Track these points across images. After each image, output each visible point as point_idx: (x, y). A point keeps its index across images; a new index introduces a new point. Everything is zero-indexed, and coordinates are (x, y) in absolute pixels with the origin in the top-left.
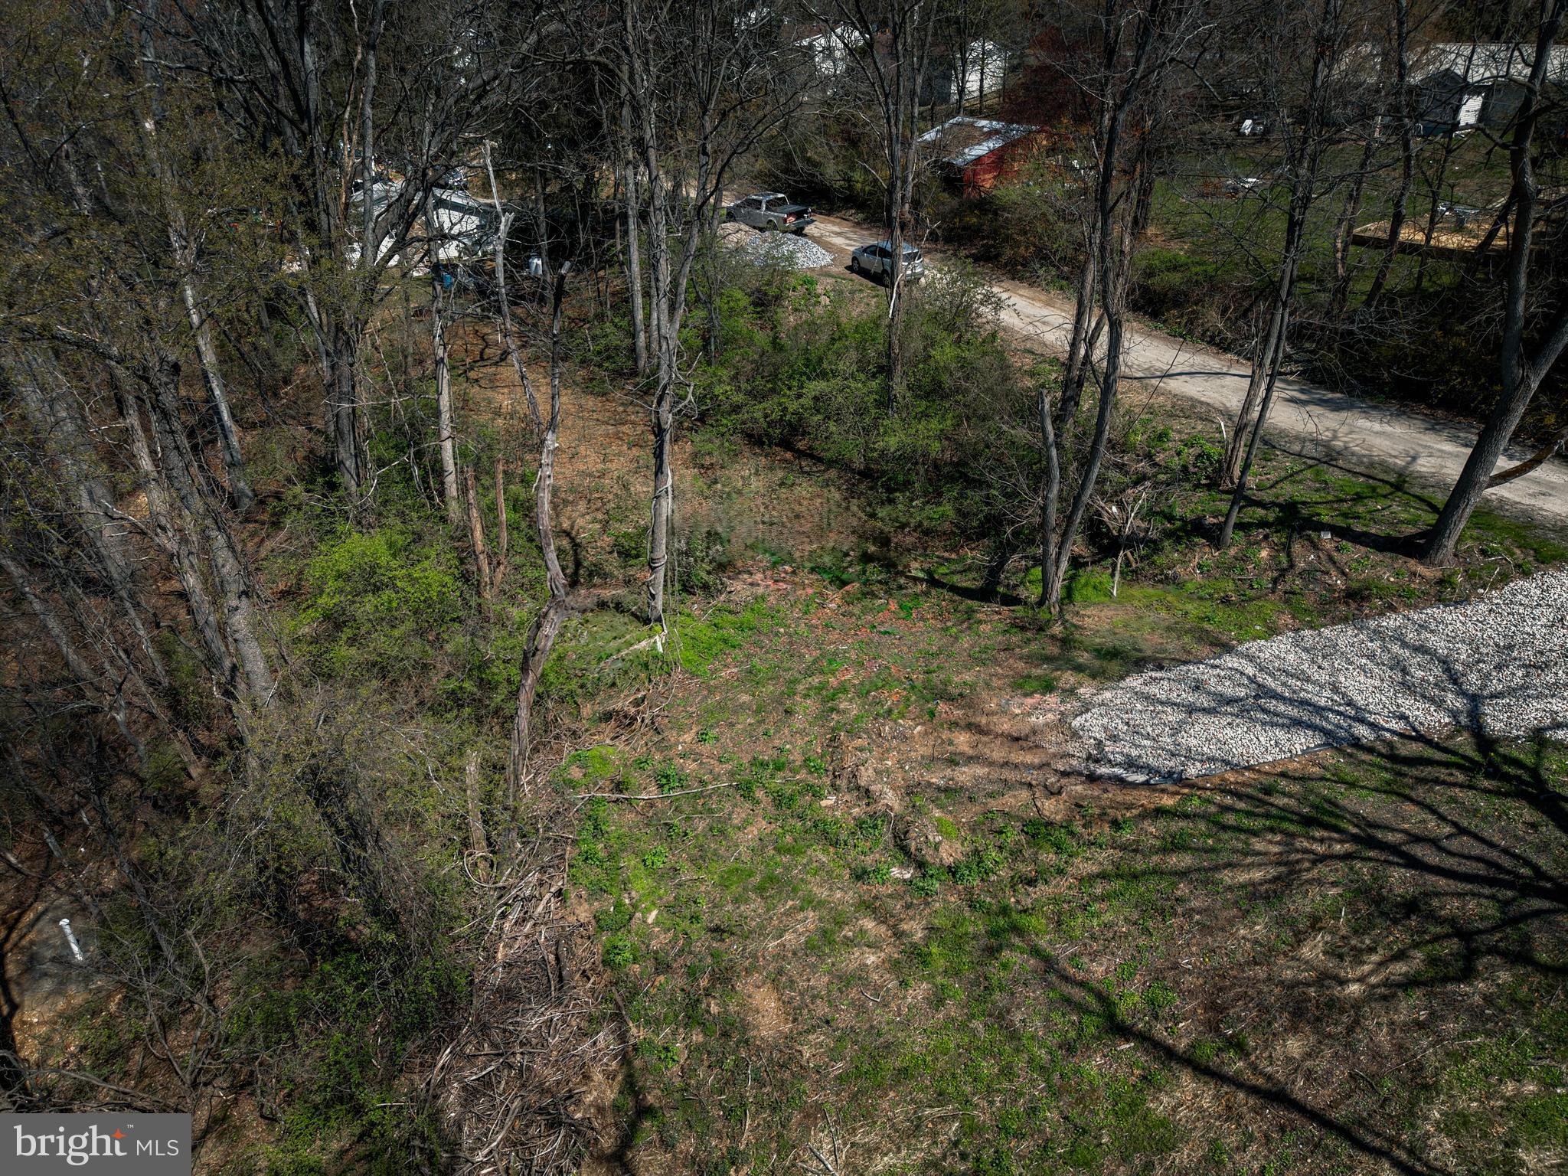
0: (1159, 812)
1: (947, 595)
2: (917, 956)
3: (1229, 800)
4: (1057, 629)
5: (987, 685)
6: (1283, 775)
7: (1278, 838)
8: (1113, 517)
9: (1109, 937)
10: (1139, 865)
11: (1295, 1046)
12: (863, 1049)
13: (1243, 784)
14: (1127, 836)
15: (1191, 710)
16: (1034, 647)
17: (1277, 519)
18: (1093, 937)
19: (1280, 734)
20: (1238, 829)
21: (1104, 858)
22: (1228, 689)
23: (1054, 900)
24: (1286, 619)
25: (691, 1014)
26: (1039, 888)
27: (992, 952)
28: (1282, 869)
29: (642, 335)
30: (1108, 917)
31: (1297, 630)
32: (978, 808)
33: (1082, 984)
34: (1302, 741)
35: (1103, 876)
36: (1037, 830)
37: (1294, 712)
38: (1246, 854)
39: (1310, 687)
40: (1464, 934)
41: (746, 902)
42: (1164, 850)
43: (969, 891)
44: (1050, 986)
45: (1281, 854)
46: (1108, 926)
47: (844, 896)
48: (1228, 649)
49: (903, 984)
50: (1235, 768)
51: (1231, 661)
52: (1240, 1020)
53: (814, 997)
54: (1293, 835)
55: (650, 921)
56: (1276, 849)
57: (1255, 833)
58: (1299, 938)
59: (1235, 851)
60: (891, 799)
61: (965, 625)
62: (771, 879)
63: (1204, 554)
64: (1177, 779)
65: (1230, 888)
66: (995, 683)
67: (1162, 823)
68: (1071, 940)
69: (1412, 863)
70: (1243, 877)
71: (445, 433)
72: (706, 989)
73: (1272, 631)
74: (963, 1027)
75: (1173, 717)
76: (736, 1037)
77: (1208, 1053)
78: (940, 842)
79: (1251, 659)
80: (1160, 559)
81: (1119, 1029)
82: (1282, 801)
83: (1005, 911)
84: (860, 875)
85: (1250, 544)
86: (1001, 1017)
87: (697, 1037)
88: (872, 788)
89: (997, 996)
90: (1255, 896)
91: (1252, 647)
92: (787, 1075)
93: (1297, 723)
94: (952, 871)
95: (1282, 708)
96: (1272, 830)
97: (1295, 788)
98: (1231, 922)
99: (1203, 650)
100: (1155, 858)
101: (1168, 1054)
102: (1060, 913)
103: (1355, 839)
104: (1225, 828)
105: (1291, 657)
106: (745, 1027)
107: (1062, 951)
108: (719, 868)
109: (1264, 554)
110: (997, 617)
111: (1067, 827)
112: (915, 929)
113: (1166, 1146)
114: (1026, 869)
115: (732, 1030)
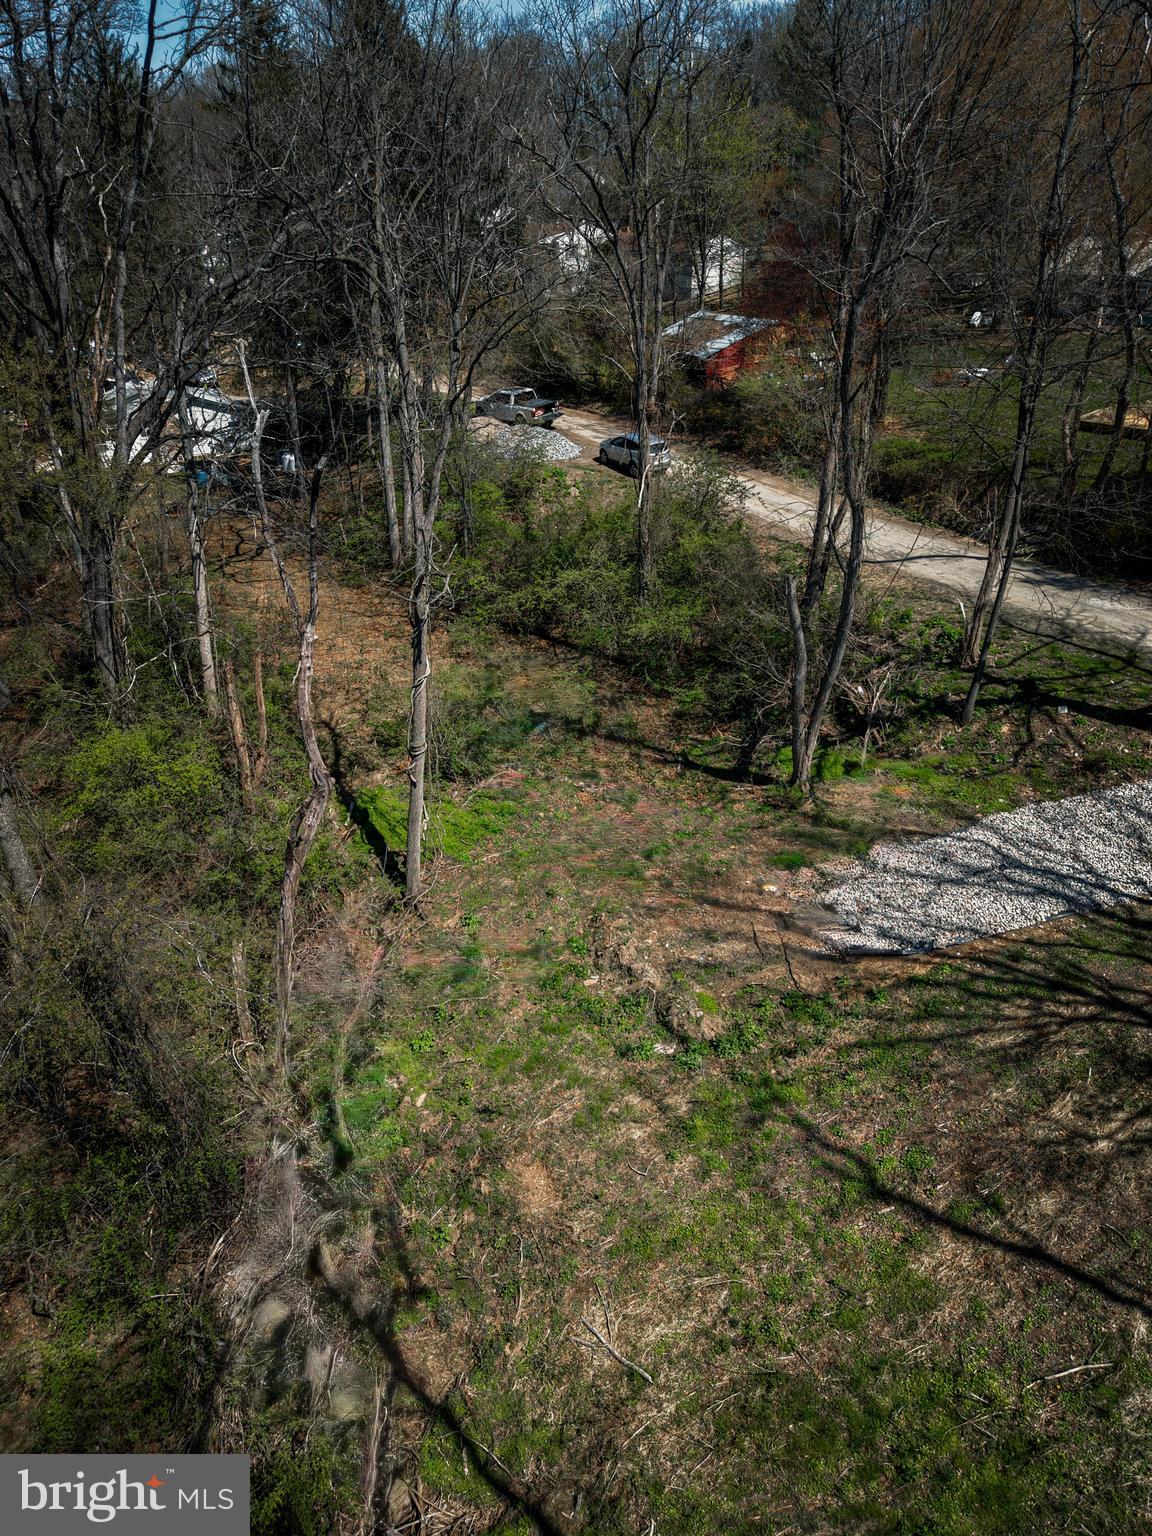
0: (913, 981)
1: (702, 776)
2: (683, 1129)
3: (978, 968)
4: (808, 807)
5: (743, 863)
6: (1030, 942)
7: (1026, 1003)
8: (859, 697)
9: (867, 1105)
10: (894, 1032)
11: (1048, 1203)
12: (632, 1222)
13: (992, 952)
14: (882, 1005)
15: (940, 881)
16: (787, 824)
17: (1017, 695)
18: (852, 1105)
19: (1025, 902)
20: (988, 995)
21: (860, 1027)
22: (974, 860)
23: (814, 1071)
24: (1028, 791)
25: (462, 1193)
26: (800, 1057)
27: (755, 1122)
28: (1031, 1032)
29: (396, 530)
30: (865, 1085)
31: (1038, 802)
32: (737, 983)
33: (843, 1151)
34: (1046, 909)
35: (860, 1045)
36: (796, 1002)
37: (1037, 880)
38: (996, 1019)
39: (1052, 856)
41: (514, 1082)
42: (918, 1018)
43: (731, 1064)
44: (813, 1154)
45: (1029, 1018)
46: (866, 1094)
47: (609, 1073)
48: (973, 821)
49: (670, 1157)
50: (984, 936)
51: (977, 834)
52: (995, 1179)
53: (583, 1174)
54: (1040, 1000)
55: (419, 1104)
56: (1024, 1013)
57: (1004, 999)
58: (1049, 1099)
59: (985, 1017)
60: (653, 977)
61: (720, 805)
62: (538, 1059)
63: (948, 731)
64: (928, 949)
65: (981, 1053)
66: (750, 860)
67: (915, 991)
68: (831, 1108)
70: (994, 1042)
71: (203, 628)
72: (476, 1170)
73: (1015, 804)
74: (729, 1198)
75: (923, 888)
76: (507, 1215)
77: (965, 1214)
78: (701, 1017)
79: (995, 830)
80: (905, 737)
81: (879, 1193)
82: (1030, 967)
83: (766, 1082)
84: (625, 1052)
85: (992, 720)
86: (765, 1186)
87: (469, 1217)
88: (634, 966)
89: (761, 1166)
90: (1007, 1060)
91: (996, 819)
92: (558, 1251)
93: (1041, 891)
94: (714, 1045)
95: (1026, 877)
96: (1020, 995)
97: (1041, 954)
98: (984, 1085)
99: (951, 824)
100: (909, 1026)
101: (928, 1216)
102: (819, 1083)
103: (1099, 1001)
104: (975, 994)
105: (1034, 828)
106: (515, 1206)
107: (822, 1119)
108: (486, 1050)
109: (1005, 729)
110: (749, 796)
111: (824, 997)
112: (680, 1103)
113: (928, 1306)
114: (786, 1041)
115: (503, 1209)
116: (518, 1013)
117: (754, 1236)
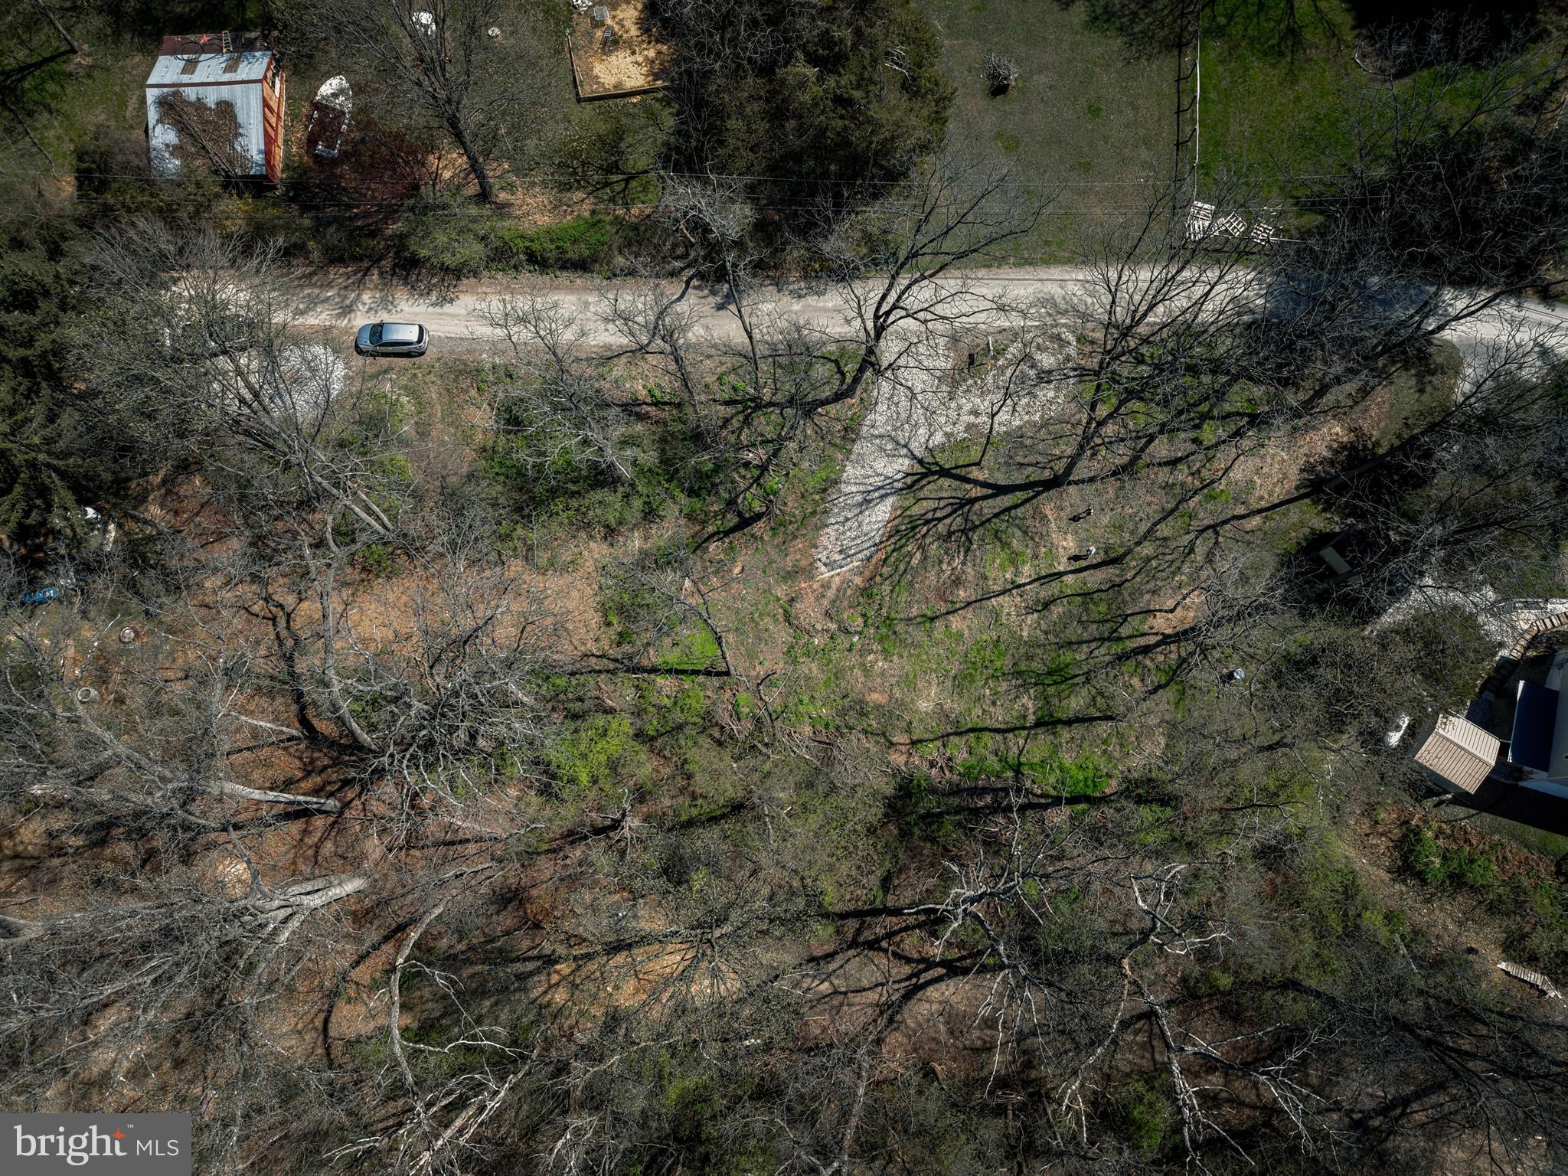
0: (884, 559)
1: (736, 534)
2: (885, 652)
3: (892, 540)
6: (896, 518)
7: (911, 540)
9: (909, 604)
12: (903, 681)
13: (890, 530)
19: (883, 504)
20: (903, 546)
22: (856, 501)
24: (841, 456)
28: (920, 549)
31: (848, 458)
33: (916, 618)
34: (890, 502)
37: (877, 494)
38: (910, 553)
39: (873, 480)
40: (963, 531)
41: (839, 684)
43: (873, 626)
45: (916, 545)
46: (906, 601)
47: (854, 658)
48: (840, 484)
49: (891, 661)
50: (885, 526)
52: (948, 595)
53: (882, 684)
54: (913, 537)
55: (825, 712)
56: (914, 545)
57: (906, 544)
60: (833, 626)
61: (759, 542)
62: (835, 674)
64: (877, 544)
65: (917, 565)
67: (889, 563)
68: (903, 612)
69: (940, 520)
70: (916, 559)
72: (860, 709)
73: (843, 465)
74: (911, 655)
77: (950, 608)
78: (857, 623)
81: (932, 619)
82: (902, 527)
86: (912, 644)
87: (871, 717)
89: (907, 641)
90: (923, 563)
91: (844, 477)
92: (899, 702)
93: (883, 497)
94: (865, 625)
95: (874, 495)
96: (909, 539)
97: (901, 520)
100: (898, 575)
101: (944, 616)
102: (894, 609)
103: (924, 524)
105: (856, 472)
108: (821, 685)
110: (763, 529)
112: (877, 647)
113: (962, 635)
114: (877, 607)
115: (878, 707)
116: (815, 669)
117: (924, 657)
